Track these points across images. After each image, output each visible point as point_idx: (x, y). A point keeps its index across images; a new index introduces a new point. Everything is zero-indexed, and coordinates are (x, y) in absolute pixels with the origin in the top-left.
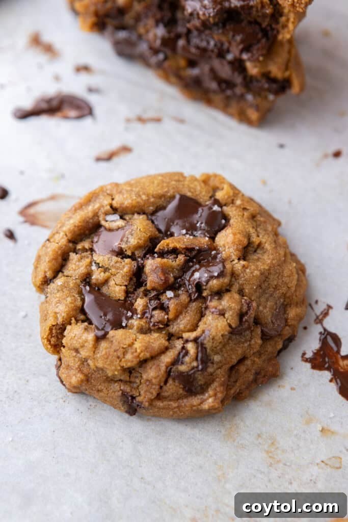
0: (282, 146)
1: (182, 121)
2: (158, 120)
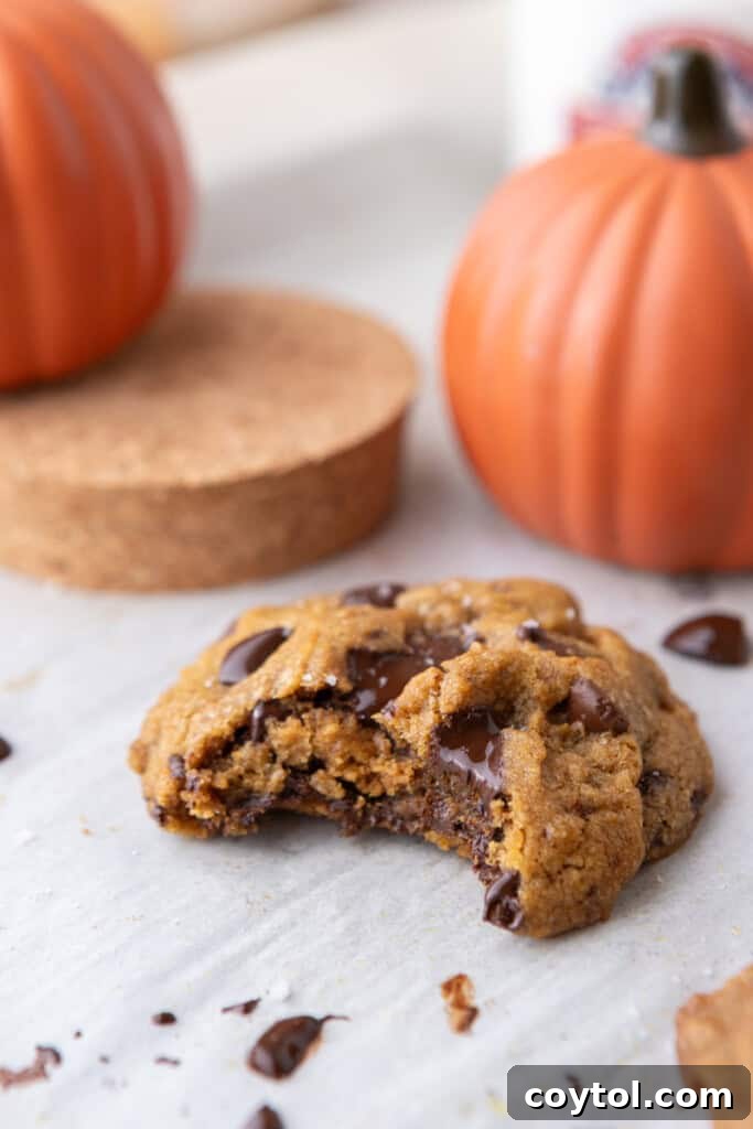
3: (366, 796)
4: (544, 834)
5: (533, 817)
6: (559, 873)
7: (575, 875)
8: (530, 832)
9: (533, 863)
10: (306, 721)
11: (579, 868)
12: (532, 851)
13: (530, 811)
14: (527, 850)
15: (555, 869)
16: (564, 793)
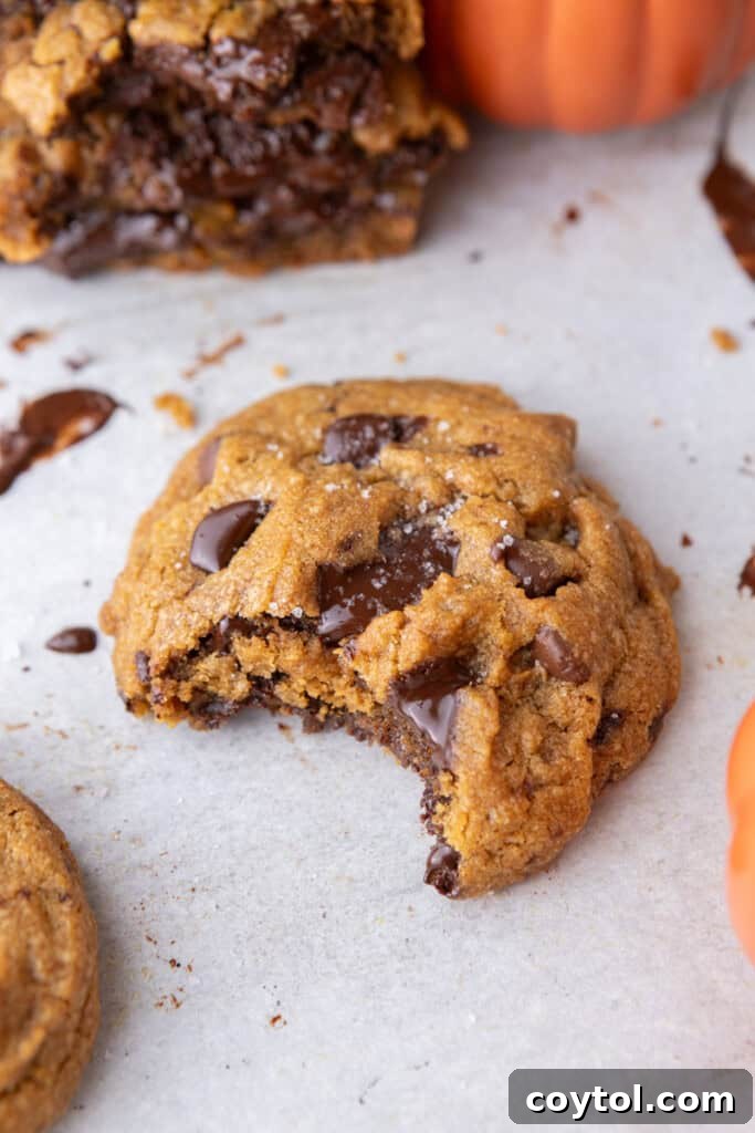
0: (476, 257)
1: (278, 319)
2: (238, 342)
3: (329, 706)
4: (488, 818)
5: (478, 802)
6: (500, 849)
7: (515, 851)
8: (474, 816)
9: (475, 846)
10: (271, 642)
11: (518, 845)
12: (474, 836)
13: (475, 796)
14: (469, 833)
15: (496, 846)
16: (512, 772)
